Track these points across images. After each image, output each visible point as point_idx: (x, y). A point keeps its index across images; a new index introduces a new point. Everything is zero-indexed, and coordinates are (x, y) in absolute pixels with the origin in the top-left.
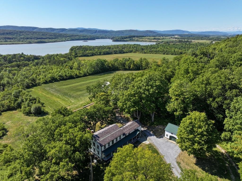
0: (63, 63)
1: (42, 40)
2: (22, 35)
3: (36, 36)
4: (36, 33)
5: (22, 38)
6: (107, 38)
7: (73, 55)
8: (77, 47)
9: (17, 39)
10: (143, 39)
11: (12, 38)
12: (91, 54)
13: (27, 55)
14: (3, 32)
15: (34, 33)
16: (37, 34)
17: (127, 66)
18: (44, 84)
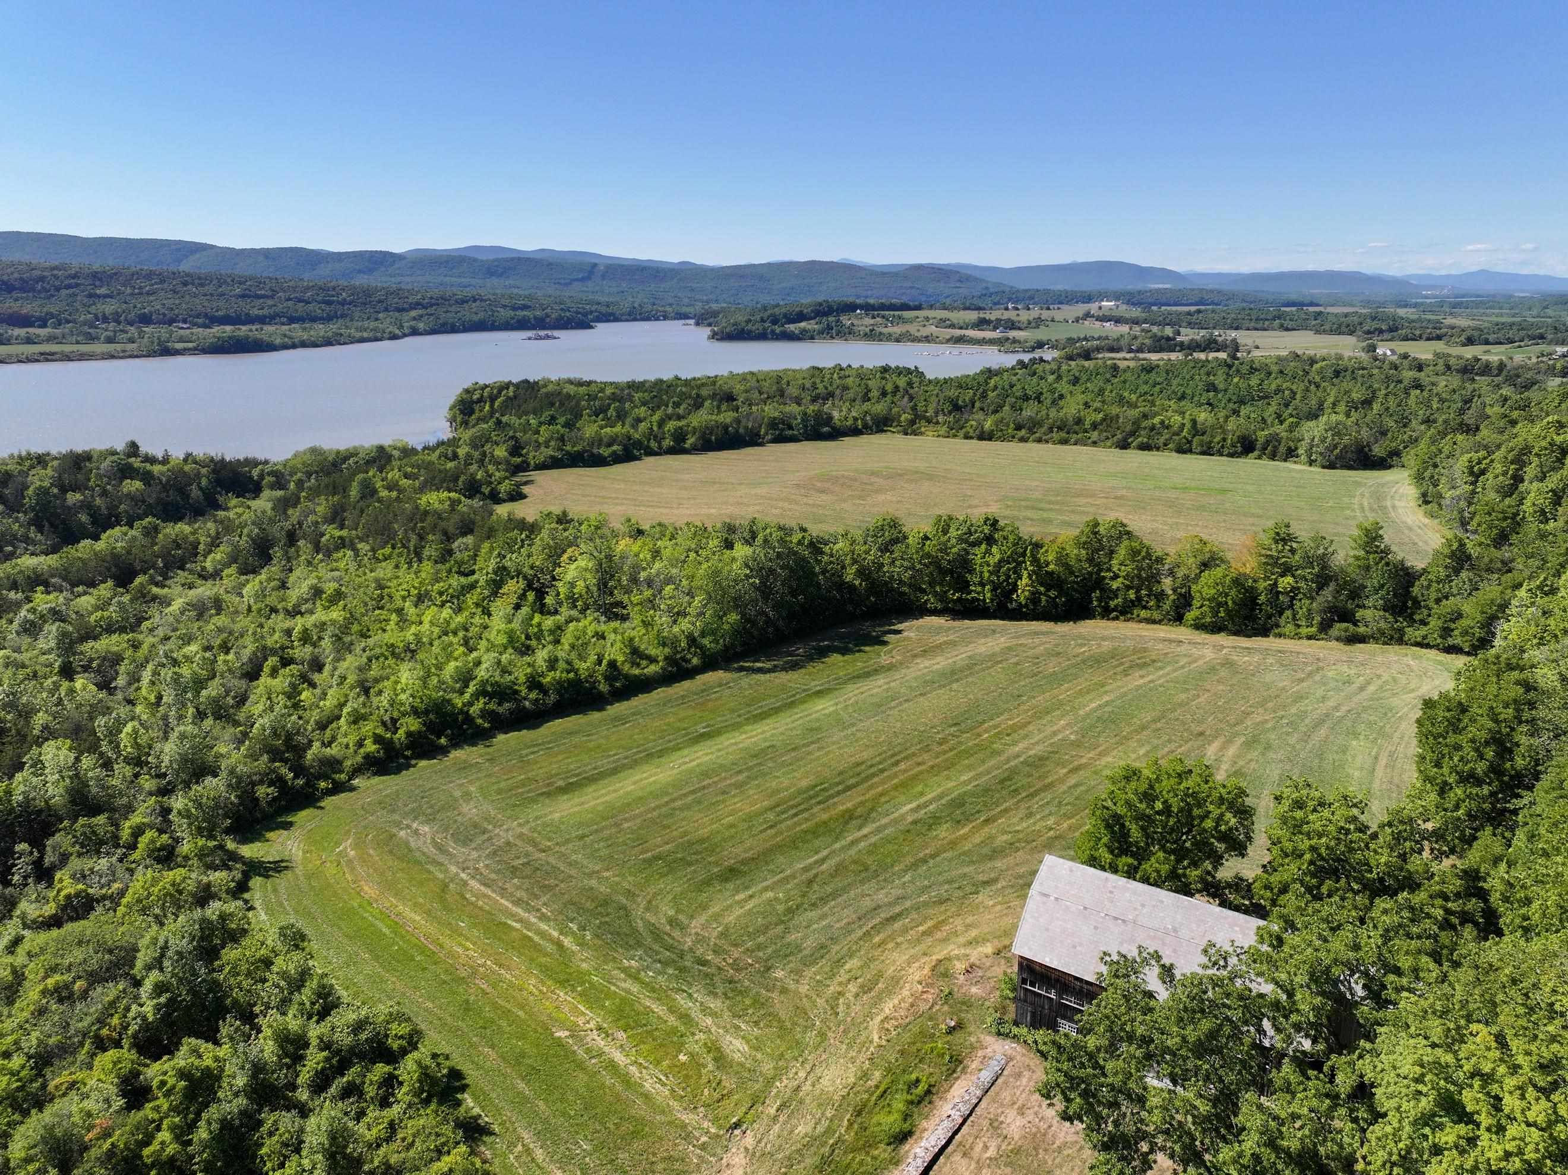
0: (449, 538)
1: (244, 328)
2: (106, 296)
3: (200, 304)
4: (202, 285)
5: (105, 319)
6: (666, 318)
7: (497, 463)
8: (500, 392)
9: (74, 322)
10: (905, 321)
11: (39, 319)
12: (615, 448)
13: (165, 461)
15: (185, 284)
16: (210, 289)
17: (983, 585)
18: (375, 773)
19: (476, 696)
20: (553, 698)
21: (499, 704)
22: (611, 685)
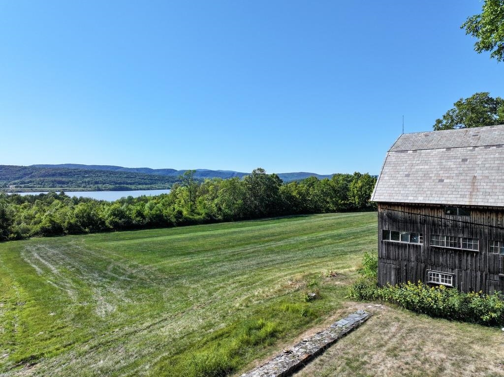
2: (88, 177)
3: (114, 179)
4: (115, 174)
5: (85, 182)
9: (76, 183)
19: (110, 216)
20: (147, 220)
21: (120, 219)
22: (177, 220)
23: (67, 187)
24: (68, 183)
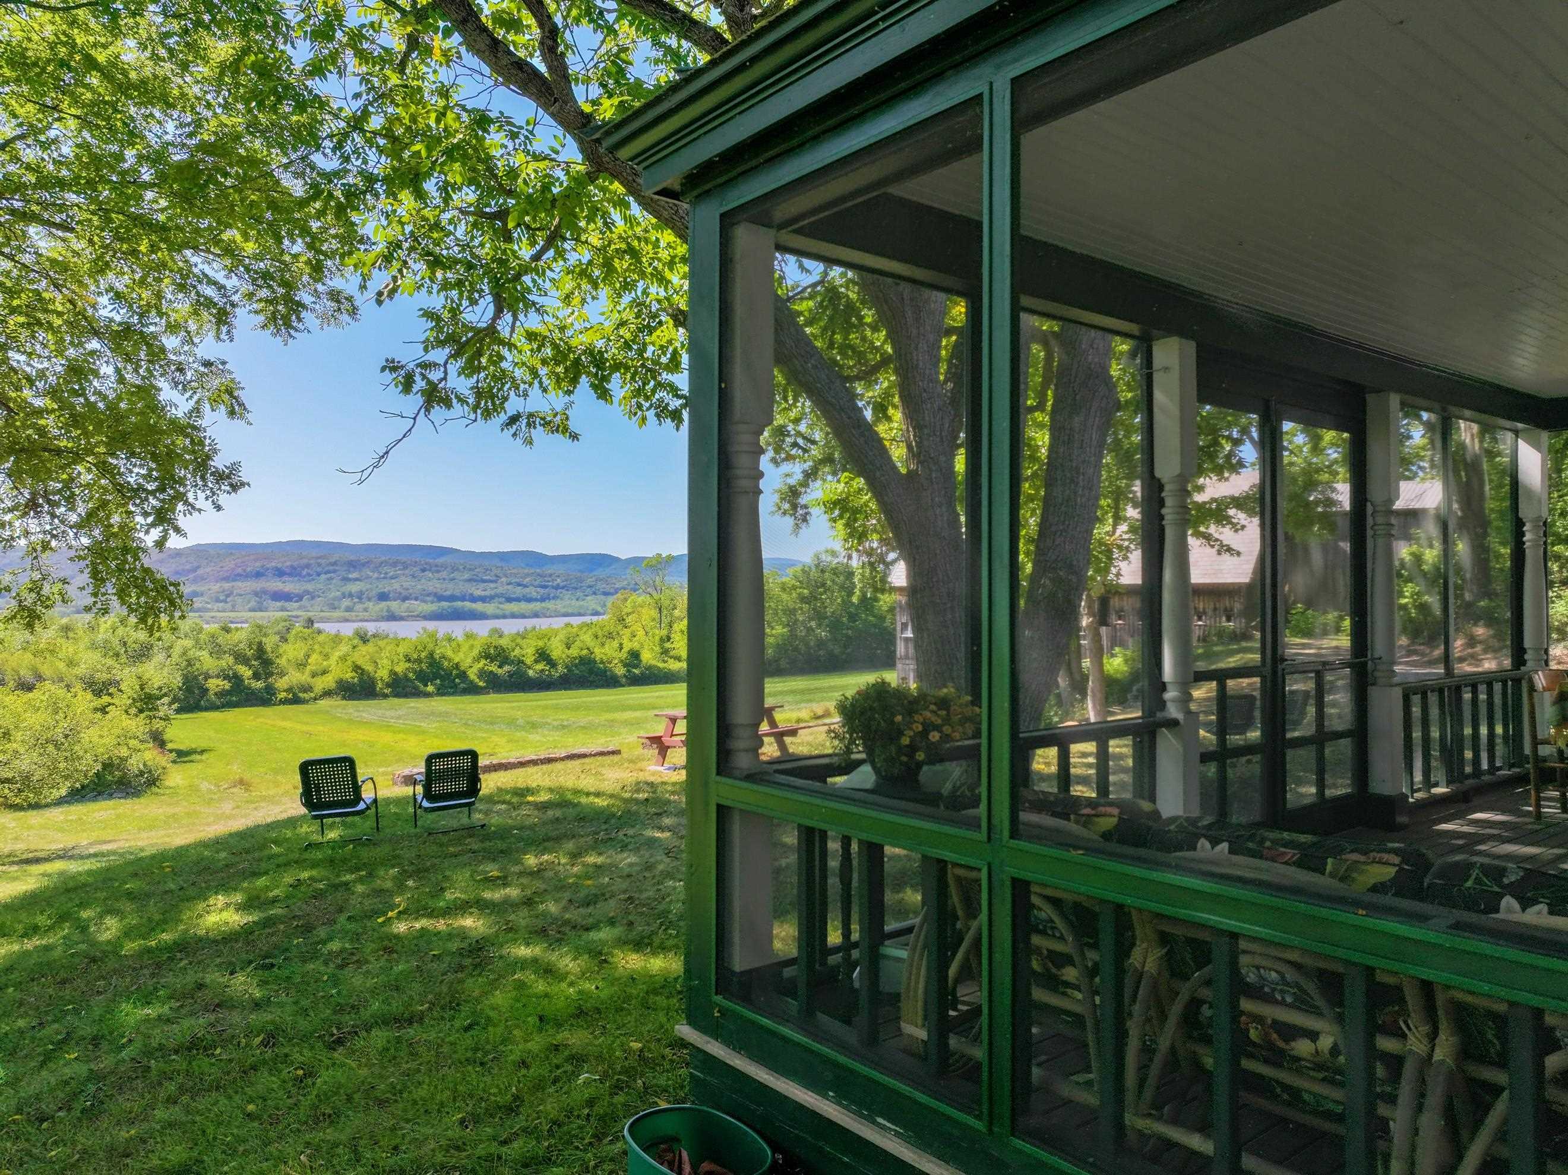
2: (357, 580)
3: (434, 585)
4: (438, 572)
9: (325, 597)
11: (297, 595)
14: (258, 564)
15: (423, 570)
16: (444, 574)
18: (344, 698)
19: (477, 660)
20: (561, 669)
21: (501, 667)
22: (628, 671)
23: (300, 608)
24: (300, 598)
